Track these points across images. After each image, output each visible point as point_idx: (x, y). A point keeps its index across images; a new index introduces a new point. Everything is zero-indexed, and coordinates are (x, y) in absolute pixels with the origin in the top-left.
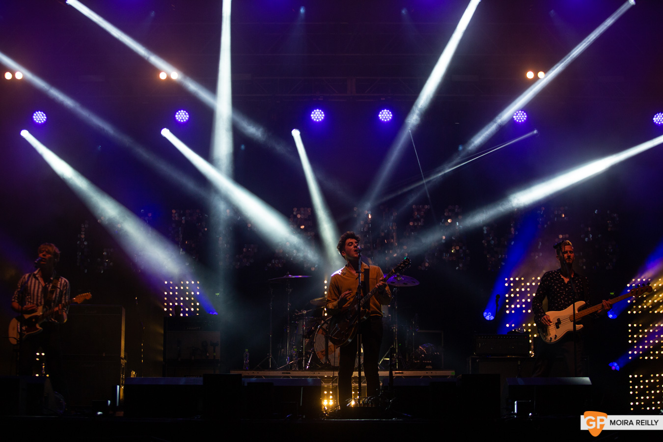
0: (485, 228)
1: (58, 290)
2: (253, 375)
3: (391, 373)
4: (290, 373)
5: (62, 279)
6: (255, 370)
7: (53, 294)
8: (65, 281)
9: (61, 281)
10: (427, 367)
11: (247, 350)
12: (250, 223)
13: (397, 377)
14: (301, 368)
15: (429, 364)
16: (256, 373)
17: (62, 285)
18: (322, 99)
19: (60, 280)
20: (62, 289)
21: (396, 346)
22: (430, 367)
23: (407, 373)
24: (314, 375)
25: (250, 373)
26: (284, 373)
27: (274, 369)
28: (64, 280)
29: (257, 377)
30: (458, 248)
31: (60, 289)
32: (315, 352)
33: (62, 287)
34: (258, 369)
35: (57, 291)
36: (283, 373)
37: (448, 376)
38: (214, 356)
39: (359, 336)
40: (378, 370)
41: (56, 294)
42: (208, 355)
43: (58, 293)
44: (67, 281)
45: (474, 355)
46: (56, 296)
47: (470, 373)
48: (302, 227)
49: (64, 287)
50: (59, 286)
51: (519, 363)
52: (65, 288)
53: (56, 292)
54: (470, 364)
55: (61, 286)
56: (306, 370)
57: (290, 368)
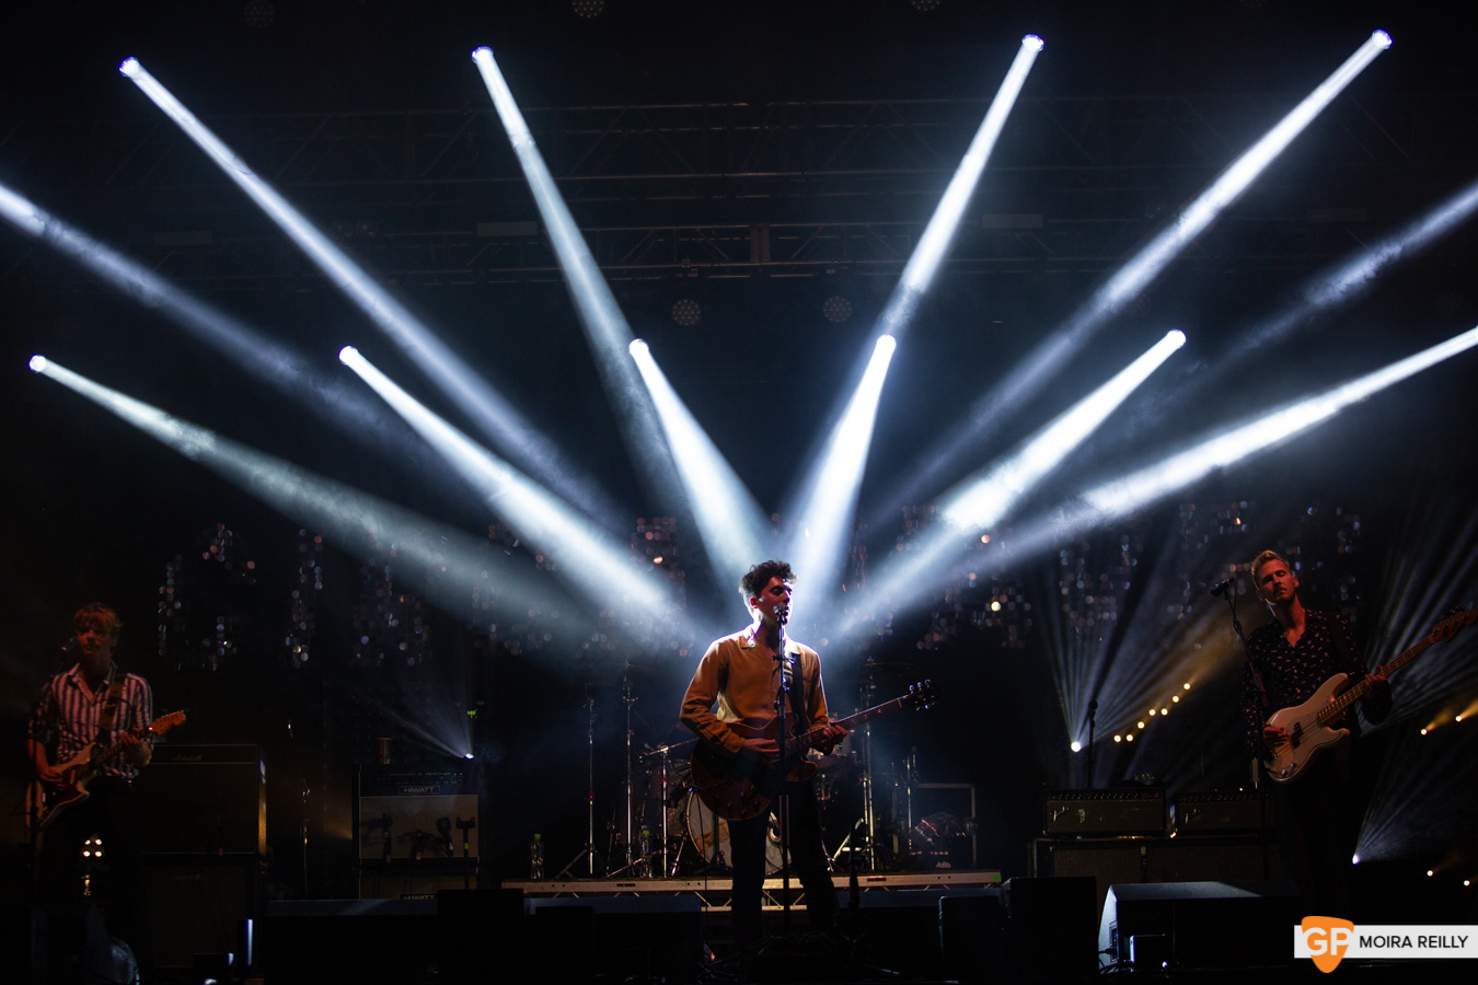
0: (1063, 554)
1: (124, 705)
2: (553, 890)
3: (854, 882)
4: (634, 885)
5: (130, 679)
6: (559, 881)
7: (112, 715)
8: (137, 681)
9: (129, 683)
10: (939, 865)
11: (538, 836)
12: (542, 554)
13: (872, 888)
14: (658, 874)
15: (942, 859)
16: (559, 887)
17: (132, 692)
18: (696, 275)
19: (126, 681)
20: (131, 702)
21: (869, 818)
22: (946, 865)
23: (894, 880)
24: (689, 888)
25: (547, 887)
26: (622, 885)
27: (599, 875)
28: (135, 680)
29: (563, 895)
30: (1004, 599)
31: (127, 702)
32: (689, 836)
33: (132, 697)
34: (565, 878)
35: (120, 707)
36: (619, 885)
37: (987, 884)
38: (466, 851)
39: (784, 800)
40: (830, 874)
41: (119, 715)
42: (452, 848)
43: (123, 712)
44: (142, 681)
45: (1044, 837)
46: (119, 719)
47: (1036, 876)
48: (658, 560)
49: (136, 696)
50: (125, 697)
51: (1143, 851)
52: (140, 698)
53: (119, 711)
54: (1035, 857)
55: (129, 694)
56: (670, 877)
57: (637, 873)
